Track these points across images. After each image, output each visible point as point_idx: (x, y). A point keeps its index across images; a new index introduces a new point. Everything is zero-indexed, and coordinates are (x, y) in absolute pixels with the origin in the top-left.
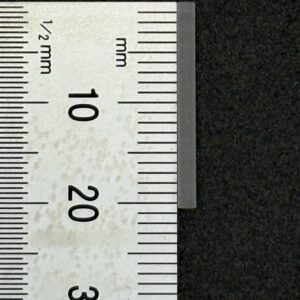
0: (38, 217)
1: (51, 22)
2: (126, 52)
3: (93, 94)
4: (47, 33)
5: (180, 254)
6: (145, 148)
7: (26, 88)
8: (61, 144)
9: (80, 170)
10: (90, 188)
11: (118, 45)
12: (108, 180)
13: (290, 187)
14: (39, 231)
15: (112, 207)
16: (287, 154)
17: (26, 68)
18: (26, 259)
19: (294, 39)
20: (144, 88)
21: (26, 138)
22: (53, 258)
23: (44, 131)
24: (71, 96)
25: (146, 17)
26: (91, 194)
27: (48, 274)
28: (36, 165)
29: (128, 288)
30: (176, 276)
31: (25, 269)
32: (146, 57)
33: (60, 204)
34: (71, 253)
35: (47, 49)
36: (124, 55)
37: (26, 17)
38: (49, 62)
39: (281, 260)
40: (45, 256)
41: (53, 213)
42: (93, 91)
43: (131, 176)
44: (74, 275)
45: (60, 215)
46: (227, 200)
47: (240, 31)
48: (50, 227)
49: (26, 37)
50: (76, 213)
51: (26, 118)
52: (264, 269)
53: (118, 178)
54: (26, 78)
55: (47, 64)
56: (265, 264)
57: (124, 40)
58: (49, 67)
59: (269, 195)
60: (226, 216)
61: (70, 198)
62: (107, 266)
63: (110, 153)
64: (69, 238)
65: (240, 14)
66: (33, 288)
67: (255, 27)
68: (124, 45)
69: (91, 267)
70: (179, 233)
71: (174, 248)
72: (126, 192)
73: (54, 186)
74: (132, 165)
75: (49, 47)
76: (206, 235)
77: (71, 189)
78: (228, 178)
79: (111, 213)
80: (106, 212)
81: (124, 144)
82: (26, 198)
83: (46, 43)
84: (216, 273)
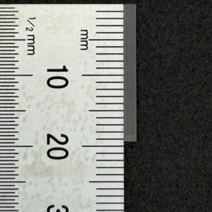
0: (25, 156)
1: (35, 18)
2: (87, 40)
3: (65, 69)
4: (32, 26)
5: (126, 182)
6: (101, 107)
7: (17, 65)
8: (42, 105)
9: (55, 122)
10: (63, 135)
11: (82, 35)
12: (75, 130)
13: (204, 135)
14: (26, 166)
15: (78, 149)
16: (201, 111)
17: (17, 51)
18: (17, 185)
19: (206, 30)
20: (100, 65)
21: (17, 100)
22: (36, 184)
23: (30, 95)
24: (49, 70)
25: (101, 15)
26: (63, 140)
27: (33, 196)
28: (24, 120)
29: (89, 206)
30: (123, 198)
31: (17, 193)
32: (101, 43)
33: (41, 147)
34: (49, 182)
35: (32, 38)
36: (86, 41)
37: (17, 15)
38: (33, 47)
39: (197, 186)
40: (30, 184)
41: (36, 153)
42: (64, 67)
43: (91, 127)
44: (51, 197)
45: (41, 155)
46: (159, 144)
47: (167, 24)
48: (34, 163)
49: (17, 29)
50: (52, 153)
51: (17, 86)
52: (186, 193)
53: (82, 129)
54: (17, 58)
55: (32, 48)
56: (185, 189)
57: (87, 31)
58: (33, 50)
59: (189, 140)
60: (158, 155)
61: (48, 143)
62: (74, 191)
63: (76, 111)
64: (47, 171)
65: (168, 12)
66: (22, 207)
67: (178, 21)
68: (86, 35)
69: (63, 192)
70: (125, 168)
71: (122, 178)
72: (88, 139)
73: (37, 134)
74: (92, 120)
75: (33, 36)
76: (143, 169)
77: (49, 136)
78: (159, 129)
79: (77, 153)
80: (74, 153)
81: (86, 104)
82: (17, 143)
83: (31, 33)
84: (151, 196)
